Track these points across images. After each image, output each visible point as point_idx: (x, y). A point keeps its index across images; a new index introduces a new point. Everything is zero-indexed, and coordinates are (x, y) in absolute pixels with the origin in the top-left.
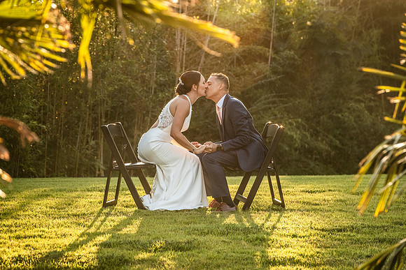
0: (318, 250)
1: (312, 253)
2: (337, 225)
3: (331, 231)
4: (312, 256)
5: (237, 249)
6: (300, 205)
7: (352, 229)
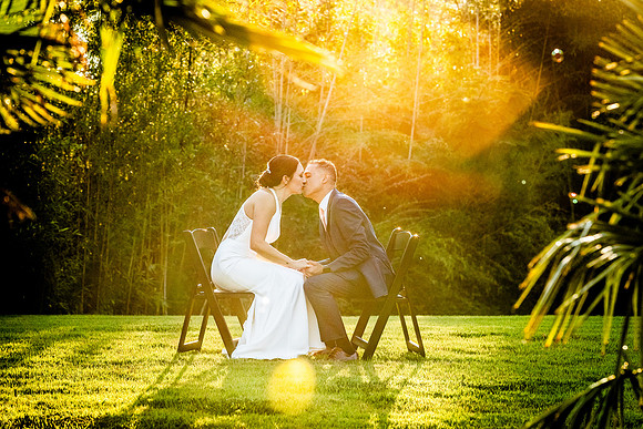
0: (472, 415)
1: (463, 418)
2: (502, 381)
3: (493, 389)
4: (463, 423)
5: (351, 413)
6: (447, 354)
7: (523, 386)
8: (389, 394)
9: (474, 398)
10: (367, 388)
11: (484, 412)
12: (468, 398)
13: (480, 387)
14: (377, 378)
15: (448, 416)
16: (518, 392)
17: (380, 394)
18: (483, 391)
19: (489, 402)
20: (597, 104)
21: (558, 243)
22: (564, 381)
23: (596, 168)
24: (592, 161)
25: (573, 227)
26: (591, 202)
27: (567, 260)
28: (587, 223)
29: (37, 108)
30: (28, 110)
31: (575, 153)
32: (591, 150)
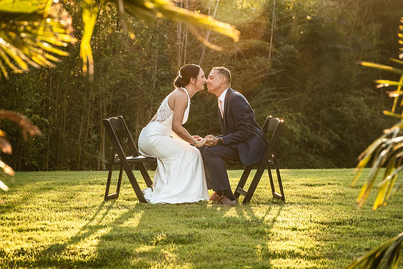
0: (318, 243)
1: (312, 246)
2: (337, 218)
3: (331, 224)
4: (312, 249)
6: (300, 199)
7: (351, 222)
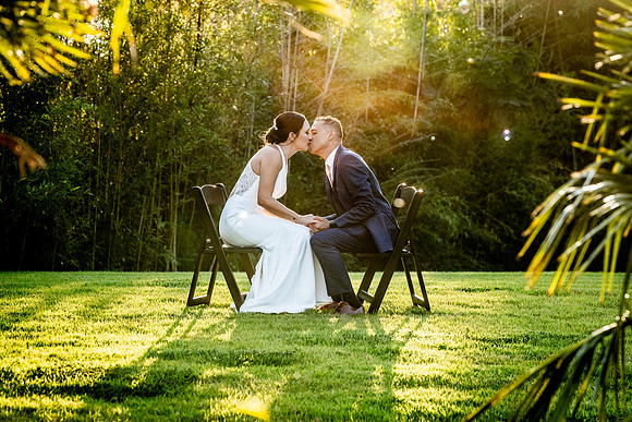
0: (476, 367)
1: (467, 370)
2: (505, 333)
3: (497, 342)
4: (467, 374)
5: (357, 364)
6: (452, 308)
7: (527, 339)
8: (394, 347)
9: (478, 350)
10: (373, 341)
11: (487, 364)
12: (472, 350)
13: (484, 340)
14: (383, 331)
15: (453, 368)
16: (522, 344)
17: (385, 346)
18: (486, 344)
19: (493, 355)
20: (600, 55)
21: (561, 192)
22: (566, 334)
23: (599, 117)
24: (595, 111)
25: (576, 175)
26: (593, 150)
27: (569, 209)
28: (590, 172)
29: (48, 59)
30: (39, 61)
31: (578, 103)
32: (594, 100)
